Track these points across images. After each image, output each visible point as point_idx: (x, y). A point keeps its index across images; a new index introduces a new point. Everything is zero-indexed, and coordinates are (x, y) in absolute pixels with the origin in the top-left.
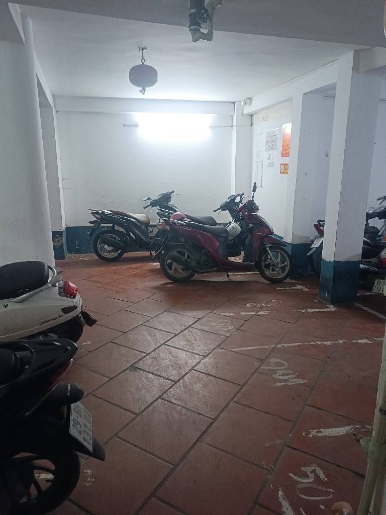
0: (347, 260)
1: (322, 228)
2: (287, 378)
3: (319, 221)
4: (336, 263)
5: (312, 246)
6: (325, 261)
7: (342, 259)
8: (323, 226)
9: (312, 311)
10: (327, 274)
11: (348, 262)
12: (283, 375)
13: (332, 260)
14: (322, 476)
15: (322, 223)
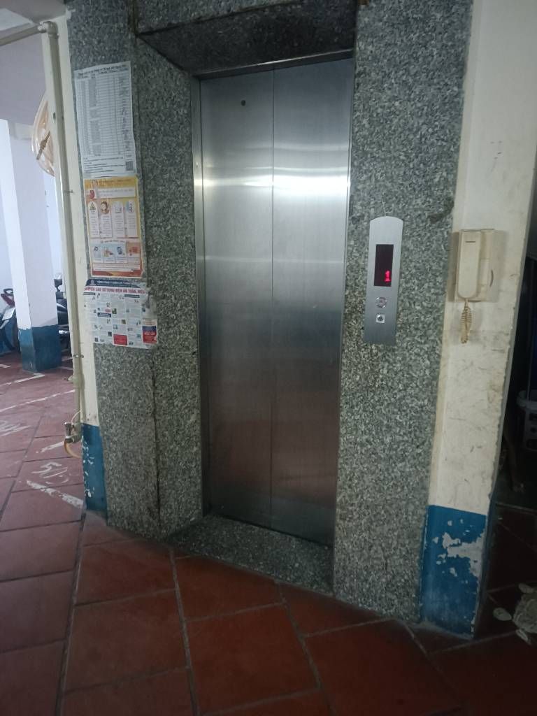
0: (45, 325)
1: (10, 297)
2: (10, 429)
3: (5, 291)
4: (35, 331)
5: (4, 319)
6: (22, 330)
7: (39, 324)
8: (12, 295)
9: (20, 381)
10: (27, 343)
11: (46, 328)
12: (6, 428)
13: (29, 328)
14: (57, 465)
15: (9, 292)
